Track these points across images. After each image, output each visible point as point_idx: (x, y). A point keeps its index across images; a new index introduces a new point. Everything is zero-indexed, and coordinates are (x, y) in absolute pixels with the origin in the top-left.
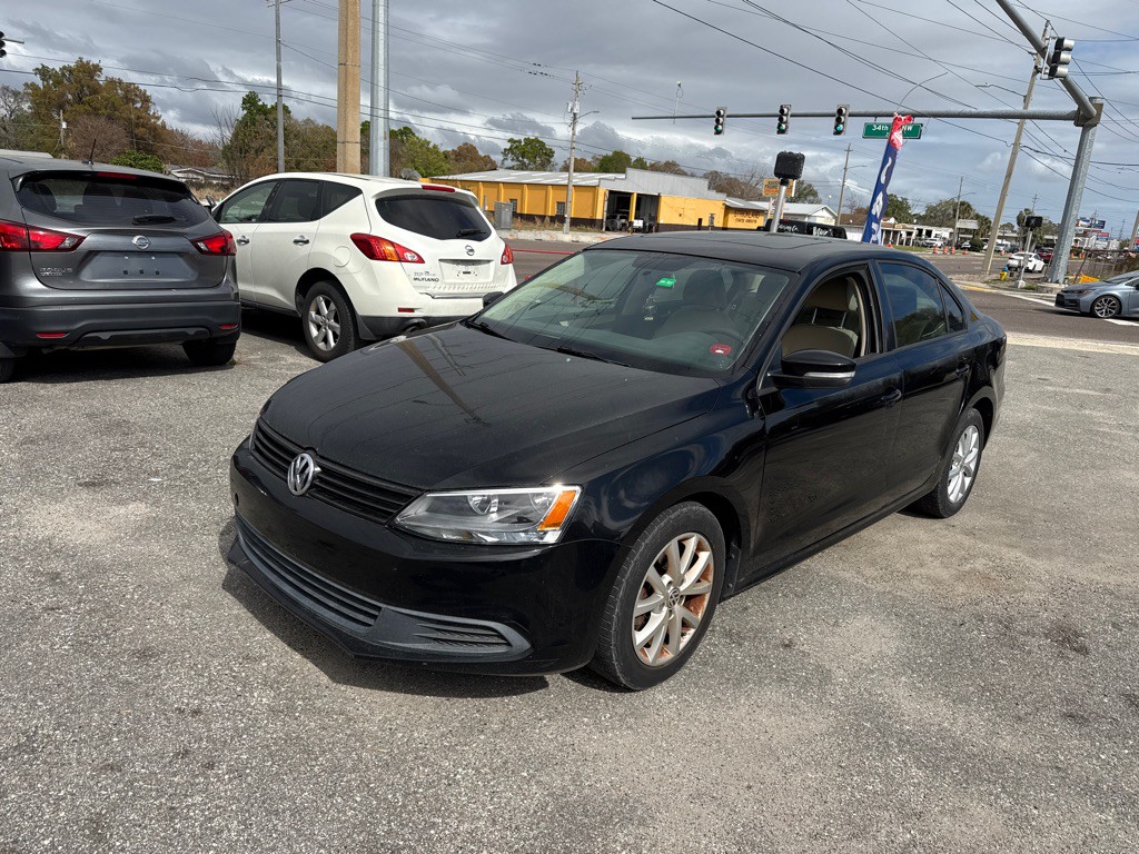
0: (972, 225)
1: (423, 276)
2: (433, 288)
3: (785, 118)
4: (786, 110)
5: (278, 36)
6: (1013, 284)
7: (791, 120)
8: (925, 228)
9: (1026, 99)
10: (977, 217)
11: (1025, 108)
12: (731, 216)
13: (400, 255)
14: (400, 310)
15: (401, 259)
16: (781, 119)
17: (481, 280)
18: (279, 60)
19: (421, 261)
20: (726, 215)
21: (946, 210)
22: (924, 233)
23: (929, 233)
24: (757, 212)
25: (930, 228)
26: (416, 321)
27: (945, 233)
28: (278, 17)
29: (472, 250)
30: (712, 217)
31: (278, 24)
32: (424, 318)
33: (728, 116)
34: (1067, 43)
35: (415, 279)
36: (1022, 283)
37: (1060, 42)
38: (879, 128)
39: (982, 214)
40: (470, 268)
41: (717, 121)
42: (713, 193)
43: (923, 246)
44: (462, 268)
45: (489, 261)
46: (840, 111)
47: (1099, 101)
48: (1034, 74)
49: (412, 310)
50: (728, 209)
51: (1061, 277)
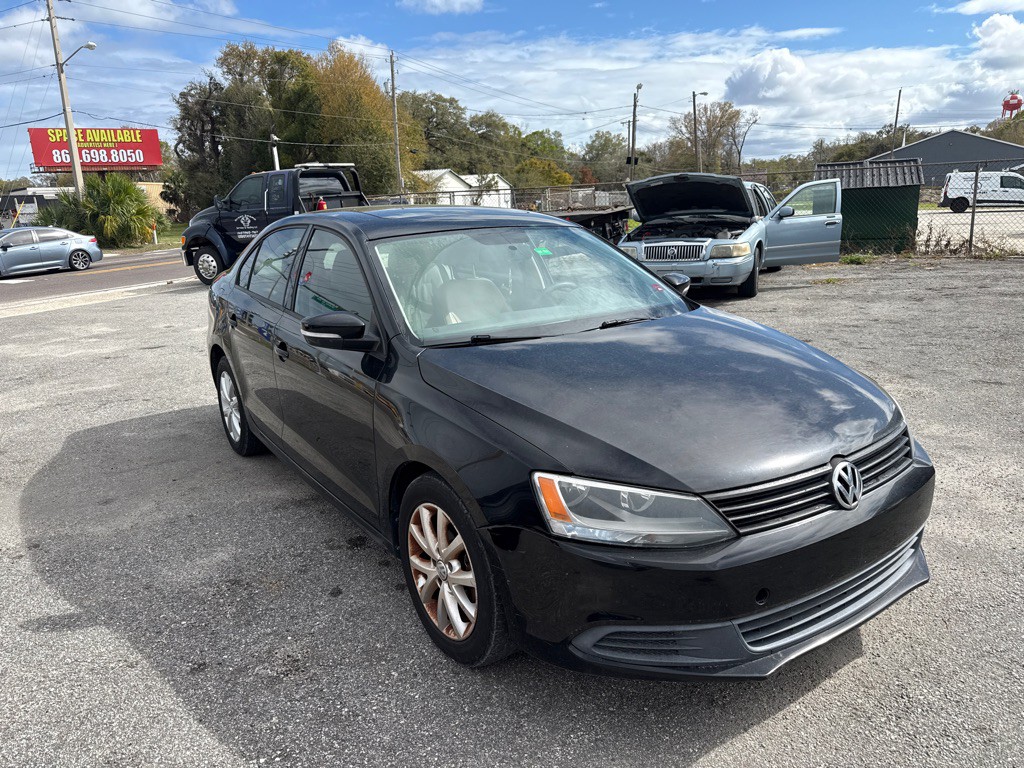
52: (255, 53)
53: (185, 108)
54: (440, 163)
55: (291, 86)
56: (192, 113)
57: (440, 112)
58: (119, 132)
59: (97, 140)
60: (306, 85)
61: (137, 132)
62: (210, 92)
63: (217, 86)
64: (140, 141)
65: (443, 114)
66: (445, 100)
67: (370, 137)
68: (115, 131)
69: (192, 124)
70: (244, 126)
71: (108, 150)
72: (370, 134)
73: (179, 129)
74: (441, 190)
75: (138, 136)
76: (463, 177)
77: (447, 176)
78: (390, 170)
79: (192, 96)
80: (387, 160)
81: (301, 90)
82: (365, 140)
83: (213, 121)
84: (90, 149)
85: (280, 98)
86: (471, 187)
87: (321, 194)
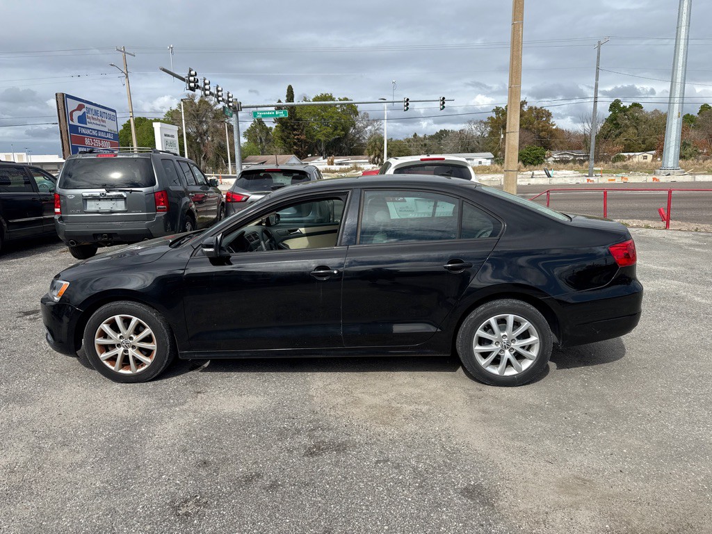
5: (598, 65)
18: (597, 79)
28: (599, 53)
31: (598, 58)
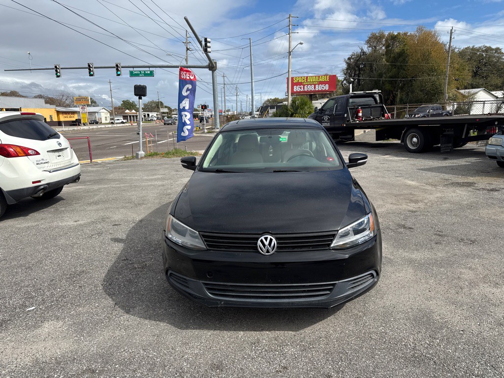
0: (166, 110)
1: (41, 162)
2: (47, 167)
3: (91, 69)
4: (91, 65)
6: (203, 131)
7: (94, 70)
8: (146, 113)
9: (186, 60)
10: (166, 107)
11: (187, 64)
12: (61, 116)
13: (25, 152)
14: (34, 183)
15: (27, 154)
16: (90, 70)
17: (66, 159)
19: (37, 153)
20: (58, 115)
21: (151, 105)
22: (146, 115)
23: (148, 115)
24: (74, 113)
25: (148, 113)
26: (42, 187)
27: (155, 114)
29: (60, 144)
30: (51, 117)
32: (47, 184)
33: (61, 69)
34: (208, 40)
35: (37, 164)
36: (206, 131)
37: (206, 40)
38: (136, 72)
39: (167, 106)
40: (60, 153)
41: (56, 71)
42: (48, 105)
43: (149, 120)
44: (57, 154)
45: (66, 148)
46: (117, 66)
47: (215, 61)
48: (187, 51)
49: (39, 181)
50: (58, 112)
51: (219, 126)
52: (384, 36)
53: (349, 65)
54: (482, 85)
55: (397, 50)
56: (351, 66)
57: (488, 56)
58: (321, 77)
59: (311, 81)
60: (403, 50)
61: (328, 76)
62: (361, 56)
63: (364, 53)
64: (328, 80)
65: (489, 58)
66: (492, 49)
67: (432, 74)
68: (319, 76)
69: (351, 72)
70: (372, 71)
71: (315, 85)
72: (433, 72)
73: (345, 74)
74: (475, 100)
75: (328, 78)
76: (493, 93)
77: (481, 92)
78: (441, 90)
79: (353, 59)
80: (440, 85)
81: (401, 52)
82: (429, 75)
83: (360, 69)
84: (308, 85)
85: (390, 57)
86: (497, 97)
87: (360, 106)
